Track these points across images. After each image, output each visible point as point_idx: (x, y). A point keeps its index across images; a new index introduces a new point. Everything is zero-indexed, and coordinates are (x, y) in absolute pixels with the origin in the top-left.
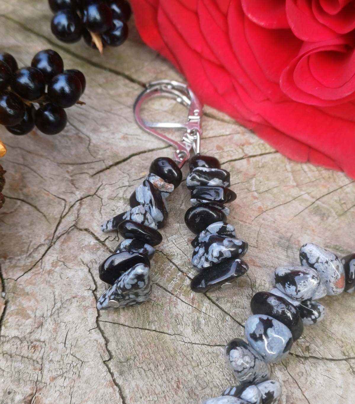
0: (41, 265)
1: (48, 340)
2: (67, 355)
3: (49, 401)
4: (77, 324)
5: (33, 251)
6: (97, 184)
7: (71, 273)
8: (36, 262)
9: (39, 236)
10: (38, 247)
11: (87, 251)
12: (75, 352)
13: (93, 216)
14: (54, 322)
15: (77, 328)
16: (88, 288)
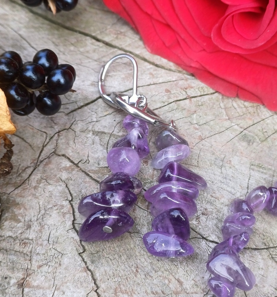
0: (29, 182)
1: (35, 238)
2: (50, 249)
3: (37, 283)
4: (57, 226)
5: (22, 172)
6: (71, 120)
7: (52, 188)
8: (24, 180)
9: (26, 160)
10: (26, 168)
11: (64, 171)
12: (56, 247)
13: (68, 145)
14: (40, 225)
15: (58, 229)
16: (66, 199)
